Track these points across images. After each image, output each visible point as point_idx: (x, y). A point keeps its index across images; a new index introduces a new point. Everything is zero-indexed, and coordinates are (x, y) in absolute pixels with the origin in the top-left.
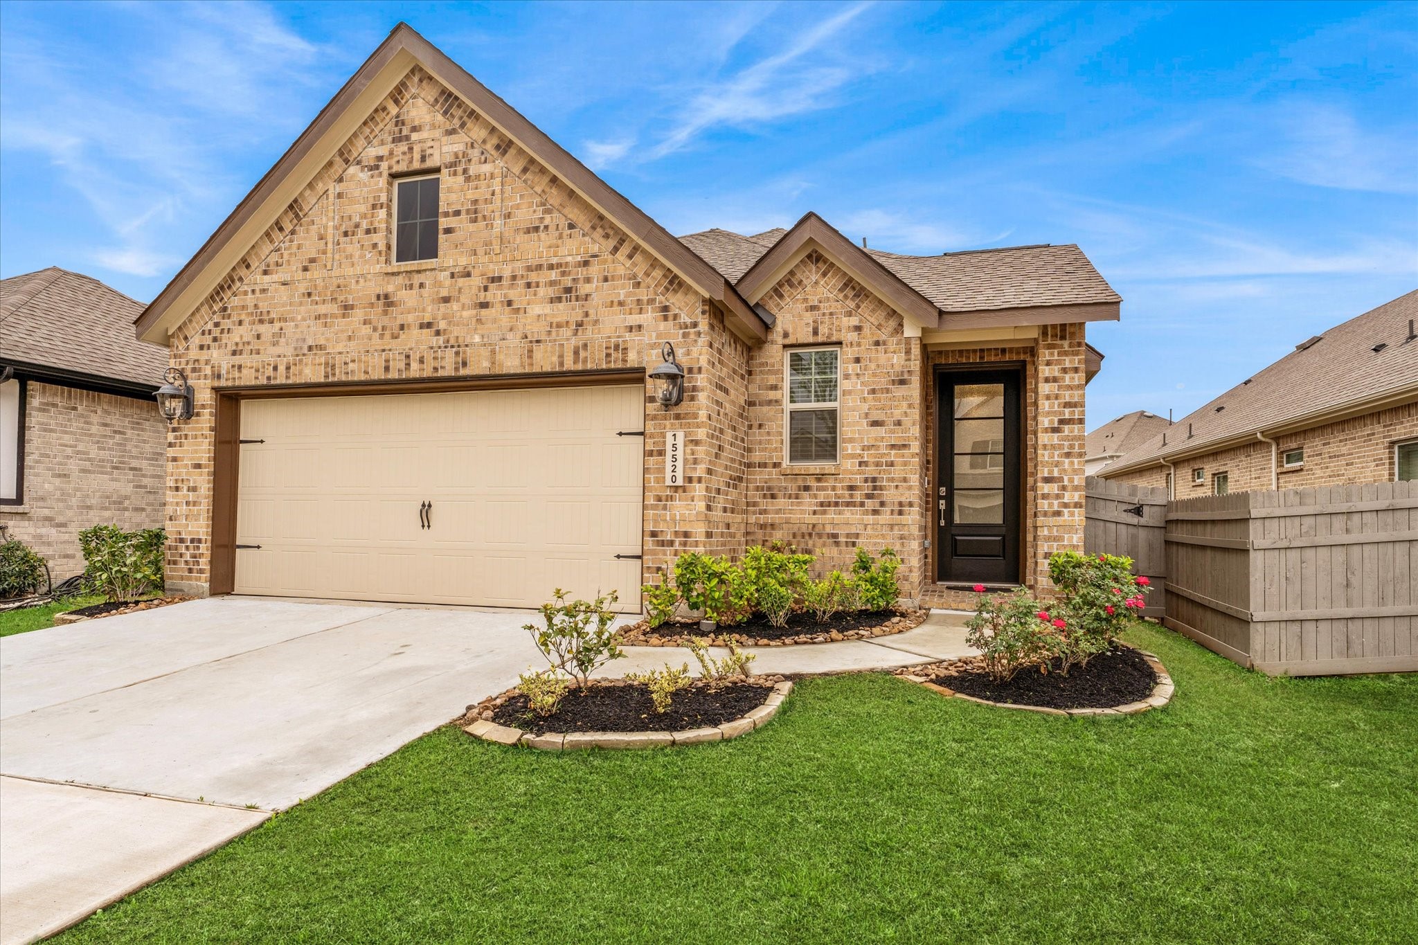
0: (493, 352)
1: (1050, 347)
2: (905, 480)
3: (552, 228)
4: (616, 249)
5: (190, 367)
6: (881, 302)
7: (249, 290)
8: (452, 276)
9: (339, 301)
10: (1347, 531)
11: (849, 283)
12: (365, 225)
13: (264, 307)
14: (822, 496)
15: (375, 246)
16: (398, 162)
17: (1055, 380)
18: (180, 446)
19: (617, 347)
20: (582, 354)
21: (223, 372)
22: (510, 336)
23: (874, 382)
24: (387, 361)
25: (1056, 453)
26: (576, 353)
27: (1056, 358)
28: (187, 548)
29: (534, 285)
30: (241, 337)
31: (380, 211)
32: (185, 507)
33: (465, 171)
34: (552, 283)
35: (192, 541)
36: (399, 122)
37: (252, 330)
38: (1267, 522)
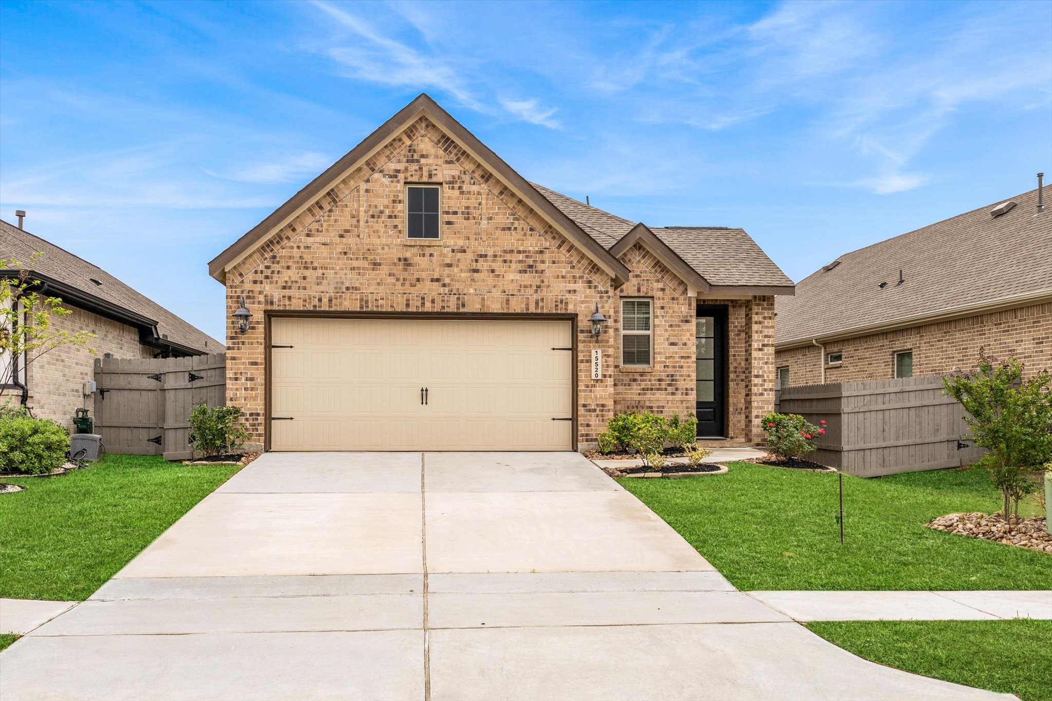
0: (483, 299)
1: (758, 305)
2: (689, 376)
3: (519, 230)
4: (560, 246)
5: (244, 295)
6: (675, 276)
7: (295, 246)
8: (453, 251)
9: (369, 259)
10: (884, 403)
11: (657, 263)
12: (387, 212)
13: (307, 258)
14: (643, 384)
15: (396, 227)
16: (412, 175)
17: (760, 323)
18: (238, 350)
19: (562, 301)
20: (540, 304)
21: (275, 300)
22: (494, 290)
23: (672, 321)
24: (408, 300)
25: (761, 362)
26: (537, 303)
27: (760, 311)
28: (247, 420)
29: (508, 261)
30: (290, 277)
31: (399, 205)
32: (243, 392)
33: (460, 188)
34: (520, 262)
35: (251, 415)
36: (411, 150)
37: (298, 273)
38: (849, 399)
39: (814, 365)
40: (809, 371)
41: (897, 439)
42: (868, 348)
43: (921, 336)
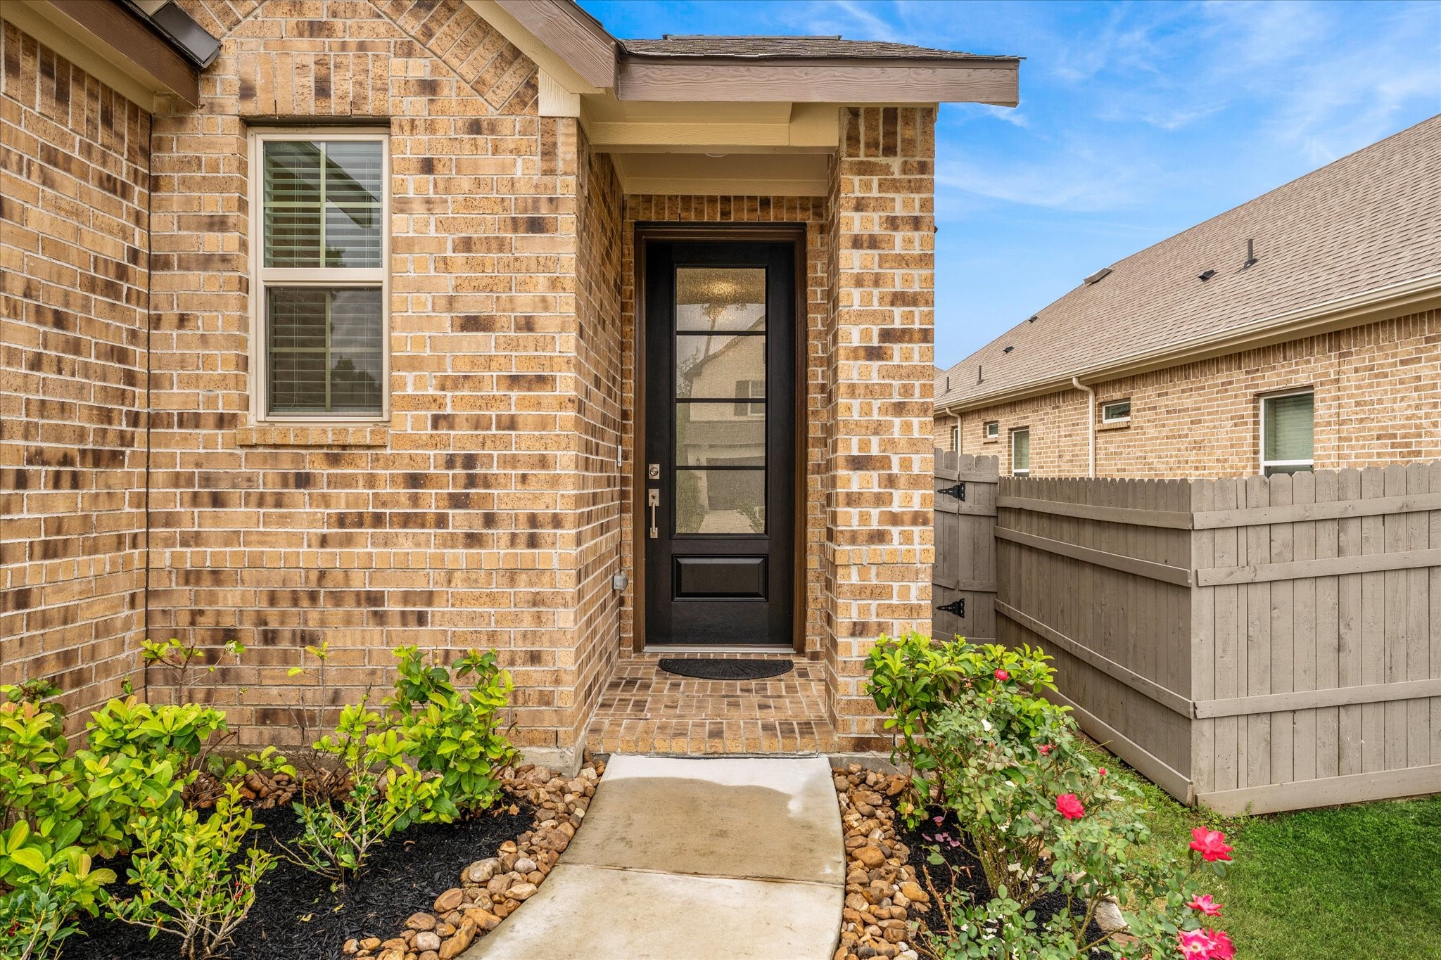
1: (864, 169)
2: (543, 462)
10: (1340, 552)
14: (342, 499)
17: (873, 243)
23: (468, 223)
25: (877, 404)
27: (875, 193)
38: (1218, 534)
39: (1073, 425)
40: (1066, 436)
41: (1389, 672)
42: (1191, 390)
43: (1341, 355)
